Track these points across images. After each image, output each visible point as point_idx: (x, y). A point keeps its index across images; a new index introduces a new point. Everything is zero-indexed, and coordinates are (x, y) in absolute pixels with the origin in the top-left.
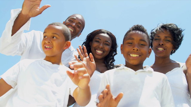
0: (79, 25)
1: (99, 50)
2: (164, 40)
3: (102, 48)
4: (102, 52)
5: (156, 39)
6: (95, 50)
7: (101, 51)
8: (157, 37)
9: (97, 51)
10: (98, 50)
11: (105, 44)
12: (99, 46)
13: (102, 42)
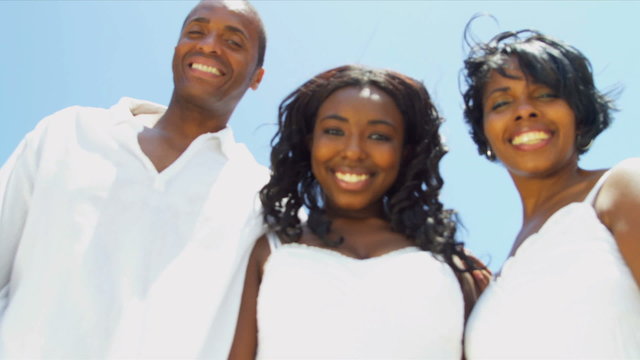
0: (236, 38)
1: (346, 169)
3: (360, 160)
4: (363, 178)
5: (499, 106)
6: (333, 171)
7: (359, 174)
8: (497, 94)
9: (339, 176)
10: (344, 173)
11: (370, 137)
12: (343, 154)
13: (355, 131)
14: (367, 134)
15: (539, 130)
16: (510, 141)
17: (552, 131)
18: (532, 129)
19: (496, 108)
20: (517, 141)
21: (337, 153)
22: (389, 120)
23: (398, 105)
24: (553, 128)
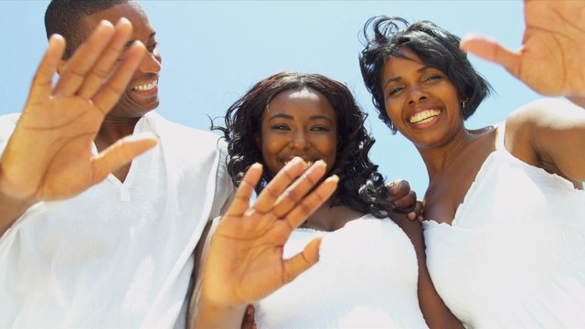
2: (419, 82)
3: (306, 149)
5: (395, 91)
8: (392, 84)
11: (312, 130)
12: (291, 145)
13: (299, 126)
14: (310, 127)
15: (429, 109)
16: (408, 120)
17: (441, 108)
18: (424, 109)
19: (392, 93)
20: (413, 120)
21: (287, 145)
22: (326, 115)
23: (331, 101)
24: (440, 105)
